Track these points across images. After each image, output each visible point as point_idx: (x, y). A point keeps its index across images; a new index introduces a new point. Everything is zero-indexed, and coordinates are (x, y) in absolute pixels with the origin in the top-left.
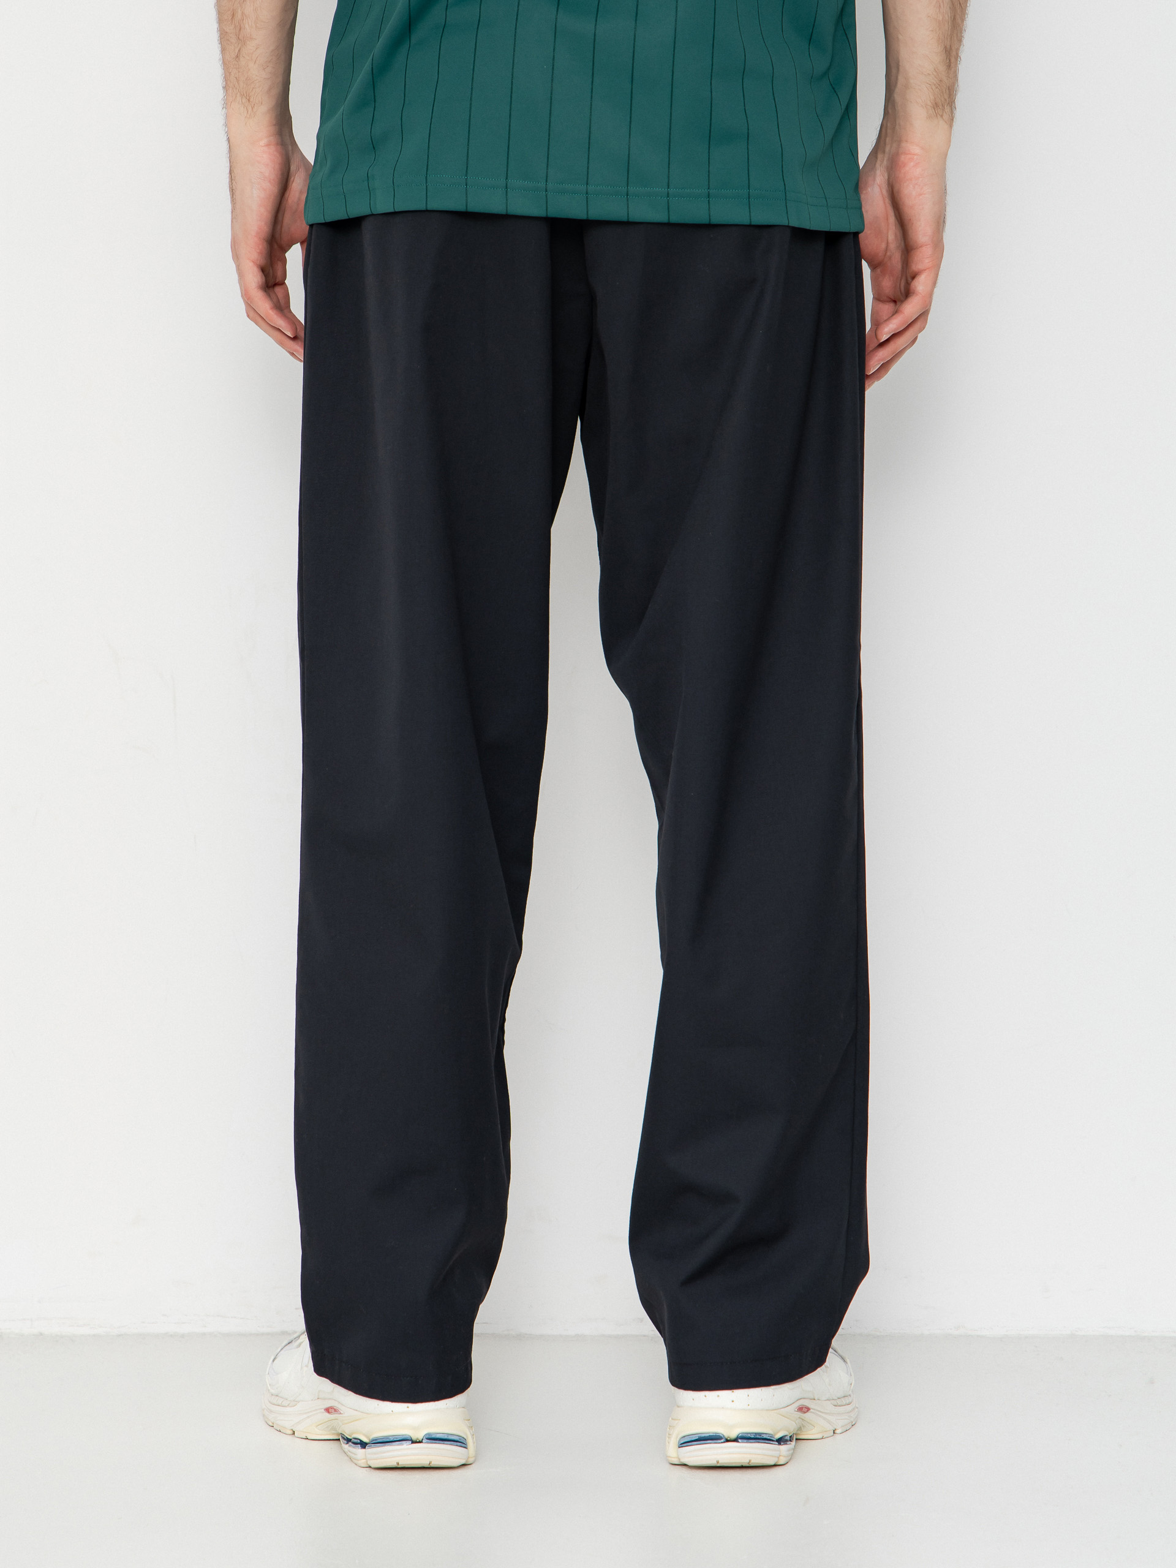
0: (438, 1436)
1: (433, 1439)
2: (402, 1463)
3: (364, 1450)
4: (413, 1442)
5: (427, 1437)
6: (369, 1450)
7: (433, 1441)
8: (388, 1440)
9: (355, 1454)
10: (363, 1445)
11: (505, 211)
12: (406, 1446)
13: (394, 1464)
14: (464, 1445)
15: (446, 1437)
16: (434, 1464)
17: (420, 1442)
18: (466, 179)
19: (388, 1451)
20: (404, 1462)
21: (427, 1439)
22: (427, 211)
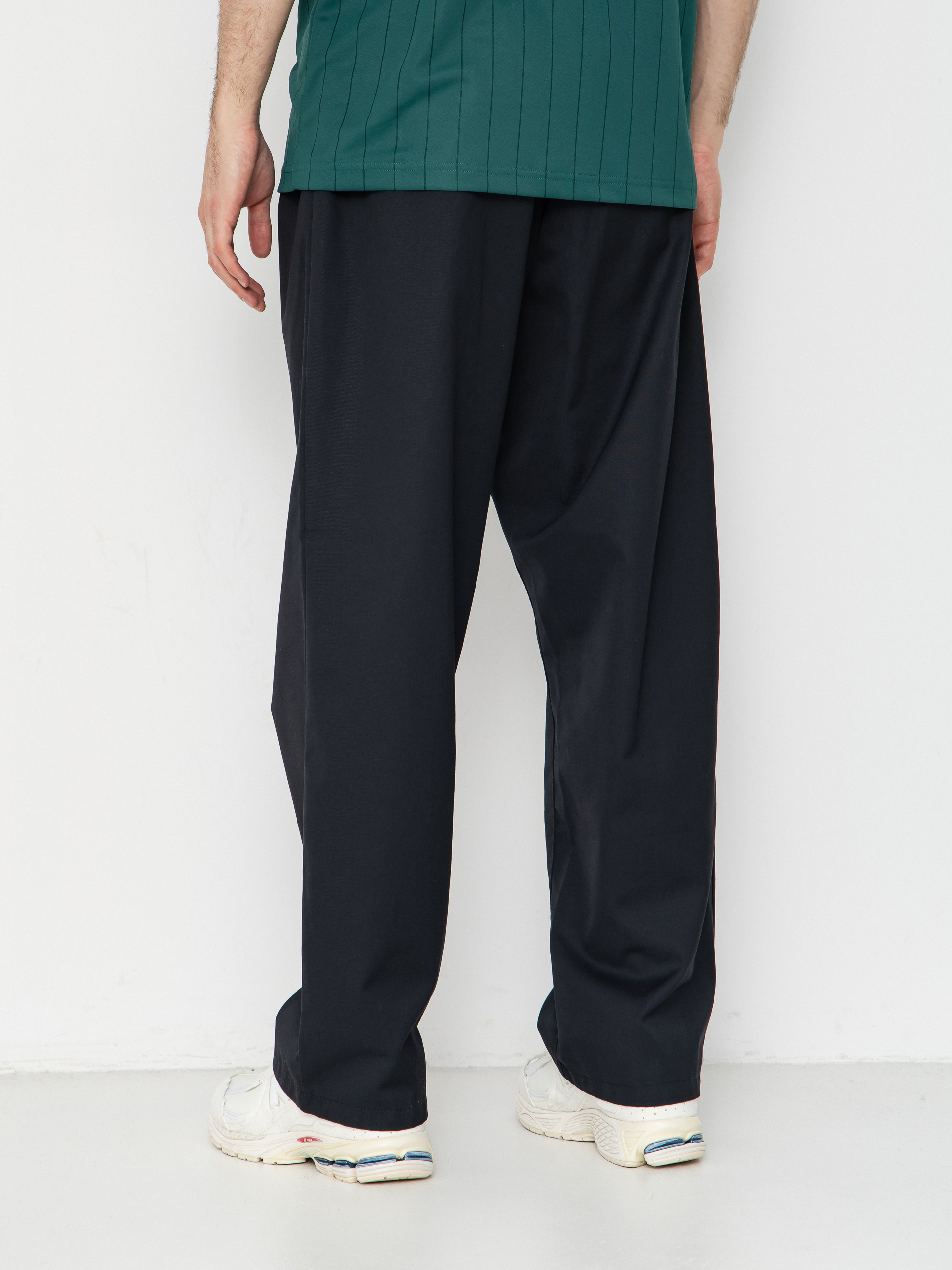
0: (416, 1154)
1: (412, 1157)
2: (389, 1178)
3: (353, 1169)
4: (398, 1160)
5: (408, 1155)
6: (357, 1169)
7: (412, 1158)
8: (377, 1160)
9: (345, 1173)
10: (353, 1166)
11: (487, 190)
12: (392, 1163)
13: (382, 1179)
14: (429, 1159)
15: (420, 1154)
16: (413, 1176)
17: (403, 1159)
18: (425, 164)
19: (378, 1169)
20: (390, 1177)
21: (408, 1157)
22: (425, 191)
